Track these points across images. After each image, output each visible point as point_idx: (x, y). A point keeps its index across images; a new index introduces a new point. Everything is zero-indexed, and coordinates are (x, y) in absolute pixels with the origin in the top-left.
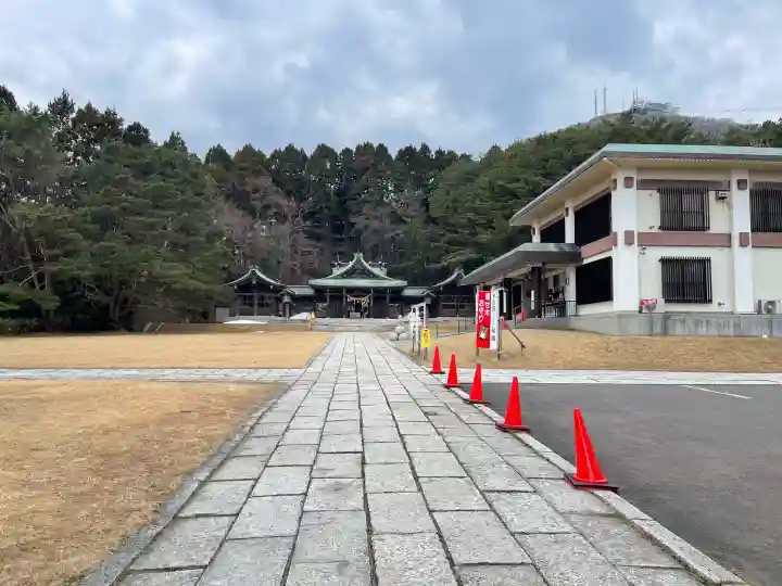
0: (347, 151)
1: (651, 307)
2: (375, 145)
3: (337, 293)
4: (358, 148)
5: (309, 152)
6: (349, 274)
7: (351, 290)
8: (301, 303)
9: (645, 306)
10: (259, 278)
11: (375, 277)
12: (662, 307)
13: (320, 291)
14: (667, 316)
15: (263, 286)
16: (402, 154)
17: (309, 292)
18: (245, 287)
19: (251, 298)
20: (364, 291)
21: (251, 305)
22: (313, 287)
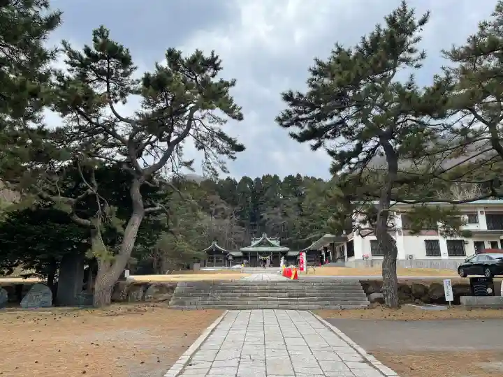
0: (257, 179)
1: (367, 258)
2: (273, 176)
3: (254, 255)
4: (264, 177)
5: (238, 181)
6: (260, 245)
7: (261, 253)
8: (237, 260)
9: (365, 258)
10: (216, 248)
11: (273, 246)
12: (371, 258)
13: (245, 253)
14: (372, 261)
15: (218, 252)
16: (286, 178)
17: (241, 254)
18: (210, 252)
19: (212, 258)
20: (267, 253)
21: (212, 261)
22: (243, 252)
